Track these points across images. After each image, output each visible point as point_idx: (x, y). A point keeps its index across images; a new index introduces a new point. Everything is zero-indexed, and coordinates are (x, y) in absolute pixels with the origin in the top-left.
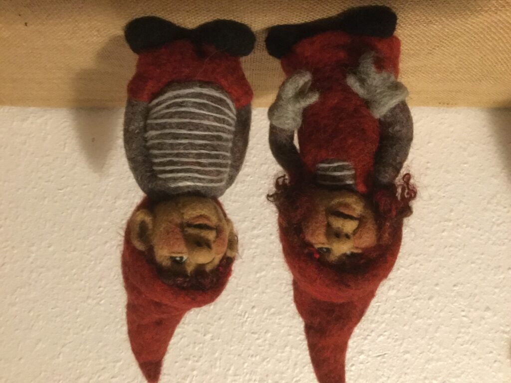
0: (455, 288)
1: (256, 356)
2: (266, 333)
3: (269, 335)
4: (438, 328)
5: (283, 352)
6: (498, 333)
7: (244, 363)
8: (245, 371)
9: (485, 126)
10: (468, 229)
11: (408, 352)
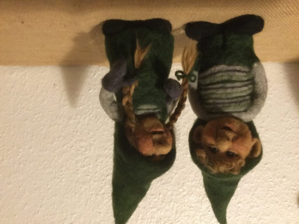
0: (266, 166)
1: (154, 208)
2: (159, 195)
3: (161, 196)
4: (257, 188)
5: (169, 205)
6: (290, 190)
7: (147, 212)
8: (148, 217)
9: (281, 73)
10: (273, 132)
11: (240, 203)
